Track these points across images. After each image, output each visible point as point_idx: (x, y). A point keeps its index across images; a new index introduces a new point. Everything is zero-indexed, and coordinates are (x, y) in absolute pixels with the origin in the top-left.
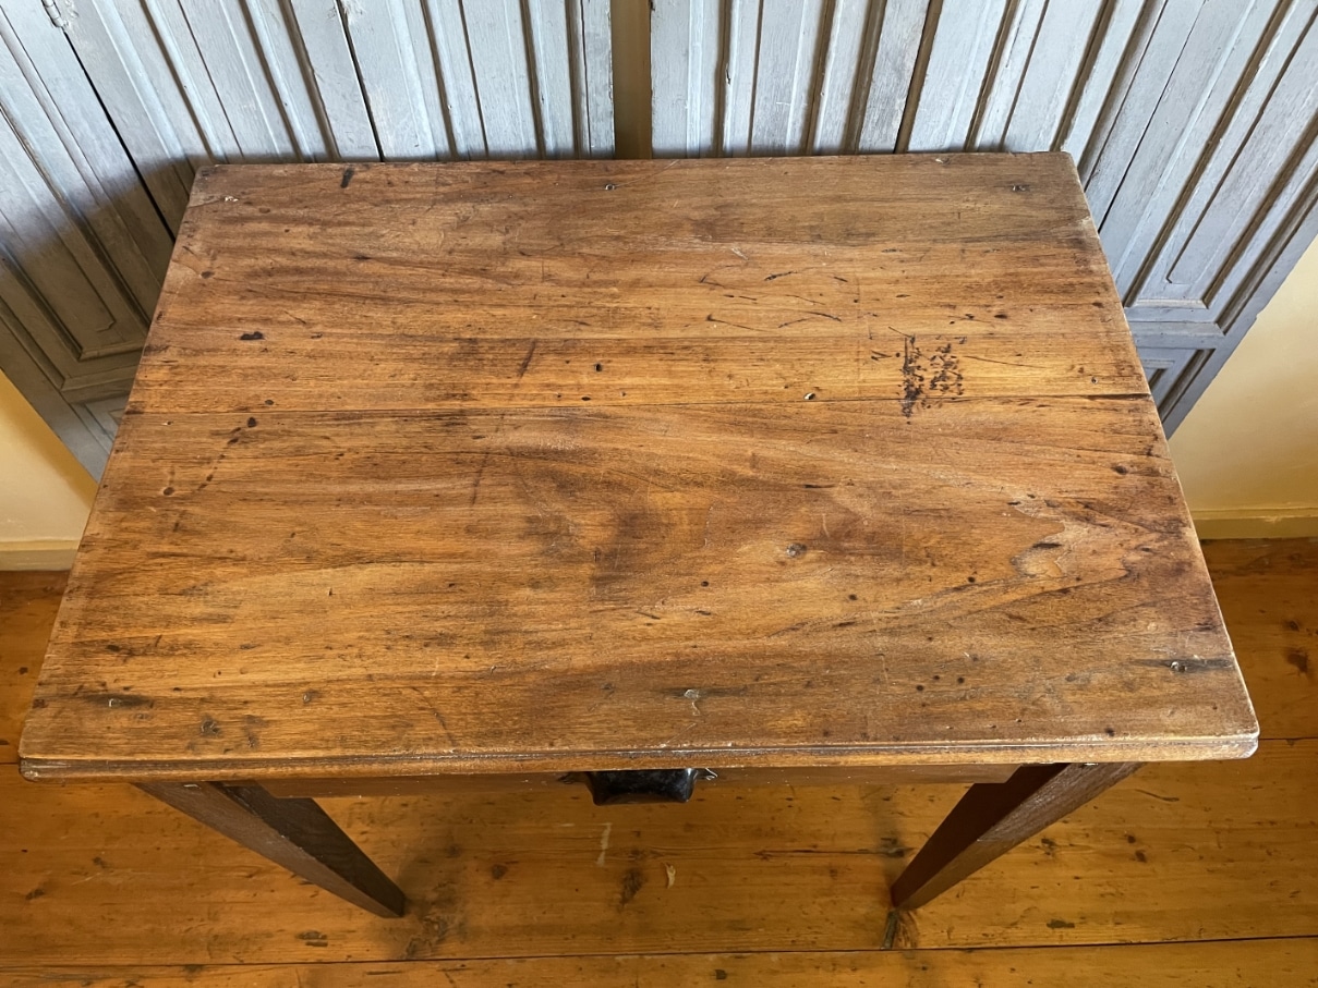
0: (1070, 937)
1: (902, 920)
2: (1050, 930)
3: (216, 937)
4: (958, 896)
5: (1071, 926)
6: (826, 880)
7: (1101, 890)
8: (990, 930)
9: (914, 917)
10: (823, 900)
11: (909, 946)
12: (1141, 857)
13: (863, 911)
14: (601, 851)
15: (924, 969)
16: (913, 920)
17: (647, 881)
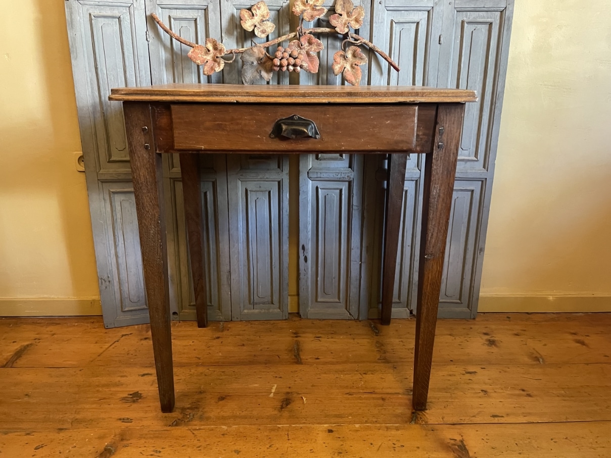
0: (502, 420)
1: (419, 414)
2: (492, 418)
3: (76, 419)
4: (445, 407)
5: (503, 417)
6: (381, 402)
7: (514, 406)
8: (463, 418)
9: (424, 413)
10: (380, 408)
11: (424, 423)
12: (529, 395)
13: (400, 411)
14: (271, 392)
15: (432, 430)
16: (425, 415)
17: (293, 402)
